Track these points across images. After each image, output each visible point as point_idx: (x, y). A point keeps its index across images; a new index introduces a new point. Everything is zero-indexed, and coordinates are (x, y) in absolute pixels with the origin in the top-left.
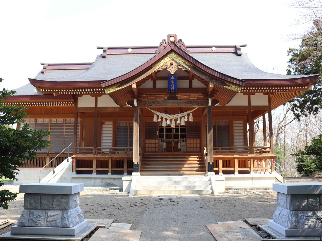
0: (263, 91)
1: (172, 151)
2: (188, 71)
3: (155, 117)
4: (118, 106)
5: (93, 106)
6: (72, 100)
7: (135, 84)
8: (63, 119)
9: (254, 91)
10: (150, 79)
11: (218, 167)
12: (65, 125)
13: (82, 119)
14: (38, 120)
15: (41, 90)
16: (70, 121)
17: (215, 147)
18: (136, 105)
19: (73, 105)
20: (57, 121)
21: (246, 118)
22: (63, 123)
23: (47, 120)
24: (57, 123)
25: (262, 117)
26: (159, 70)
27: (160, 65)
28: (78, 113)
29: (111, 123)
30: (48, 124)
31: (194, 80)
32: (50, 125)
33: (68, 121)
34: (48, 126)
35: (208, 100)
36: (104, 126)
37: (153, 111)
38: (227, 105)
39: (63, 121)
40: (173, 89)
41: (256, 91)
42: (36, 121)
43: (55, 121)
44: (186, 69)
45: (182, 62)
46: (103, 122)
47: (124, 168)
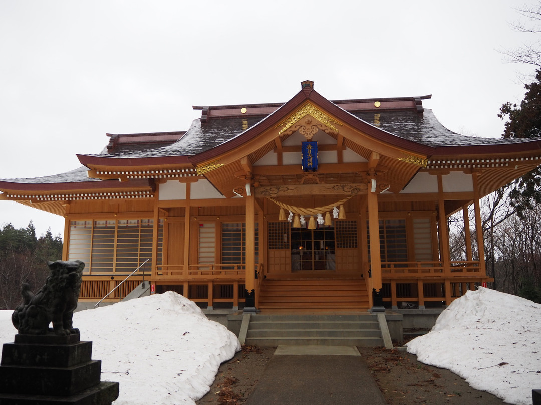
0: (465, 166)
1: (312, 269)
2: (336, 133)
3: (281, 212)
4: (224, 197)
5: (183, 197)
6: (150, 188)
7: (246, 157)
8: (138, 220)
9: (449, 167)
10: (272, 151)
11: (390, 296)
12: (140, 229)
13: (167, 219)
14: (97, 222)
15: (98, 173)
16: (149, 222)
17: (383, 263)
18: (249, 193)
19: (152, 196)
20: (127, 223)
21: (434, 213)
22: (138, 226)
23: (112, 222)
24: (127, 227)
25: (462, 211)
26: (285, 133)
27: (287, 126)
28: (160, 209)
29: (214, 225)
30: (114, 227)
31: (345, 150)
32: (116, 230)
33: (145, 223)
34: (113, 232)
35: (370, 182)
36: (202, 230)
37: (277, 203)
38: (402, 192)
39: (138, 223)
40: (310, 166)
41: (451, 167)
42: (95, 223)
43: (124, 223)
44: (331, 131)
45: (325, 119)
46: (201, 223)
47: (233, 298)
